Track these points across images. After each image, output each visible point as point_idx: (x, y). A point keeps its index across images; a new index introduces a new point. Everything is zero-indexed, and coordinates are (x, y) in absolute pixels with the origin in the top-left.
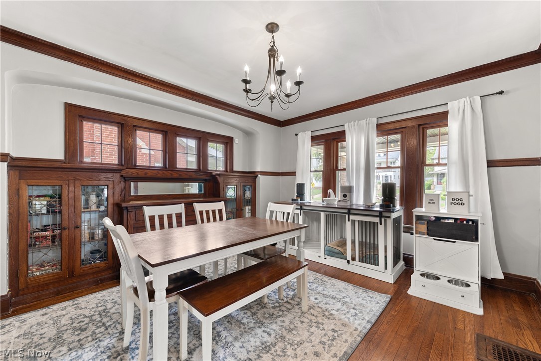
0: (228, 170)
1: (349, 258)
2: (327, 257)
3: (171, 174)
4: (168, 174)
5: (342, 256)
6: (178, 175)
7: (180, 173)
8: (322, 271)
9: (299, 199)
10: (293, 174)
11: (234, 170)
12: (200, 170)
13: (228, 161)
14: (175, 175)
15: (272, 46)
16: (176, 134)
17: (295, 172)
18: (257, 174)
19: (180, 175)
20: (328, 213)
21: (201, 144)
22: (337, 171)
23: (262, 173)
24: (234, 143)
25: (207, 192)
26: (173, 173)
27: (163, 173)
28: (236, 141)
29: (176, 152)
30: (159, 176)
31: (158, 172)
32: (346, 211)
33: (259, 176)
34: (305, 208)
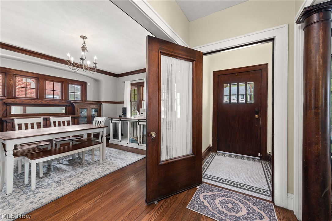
0: (83, 100)
1: (139, 143)
2: (131, 143)
3: (41, 102)
4: (39, 102)
5: (136, 142)
6: (46, 103)
7: (48, 102)
8: (129, 150)
9: (123, 116)
10: (122, 103)
11: (87, 100)
12: (63, 100)
13: (83, 95)
14: (44, 102)
15: (84, 46)
16: (45, 79)
17: (123, 102)
18: (102, 102)
19: (48, 103)
20: (131, 122)
21: (64, 85)
22: (143, 102)
23: (104, 102)
24: (87, 85)
25: (68, 112)
26: (43, 101)
27: (35, 101)
28: (88, 85)
29: (46, 90)
30: (32, 103)
31: (31, 101)
32: (137, 120)
33: (103, 103)
34: (122, 120)
